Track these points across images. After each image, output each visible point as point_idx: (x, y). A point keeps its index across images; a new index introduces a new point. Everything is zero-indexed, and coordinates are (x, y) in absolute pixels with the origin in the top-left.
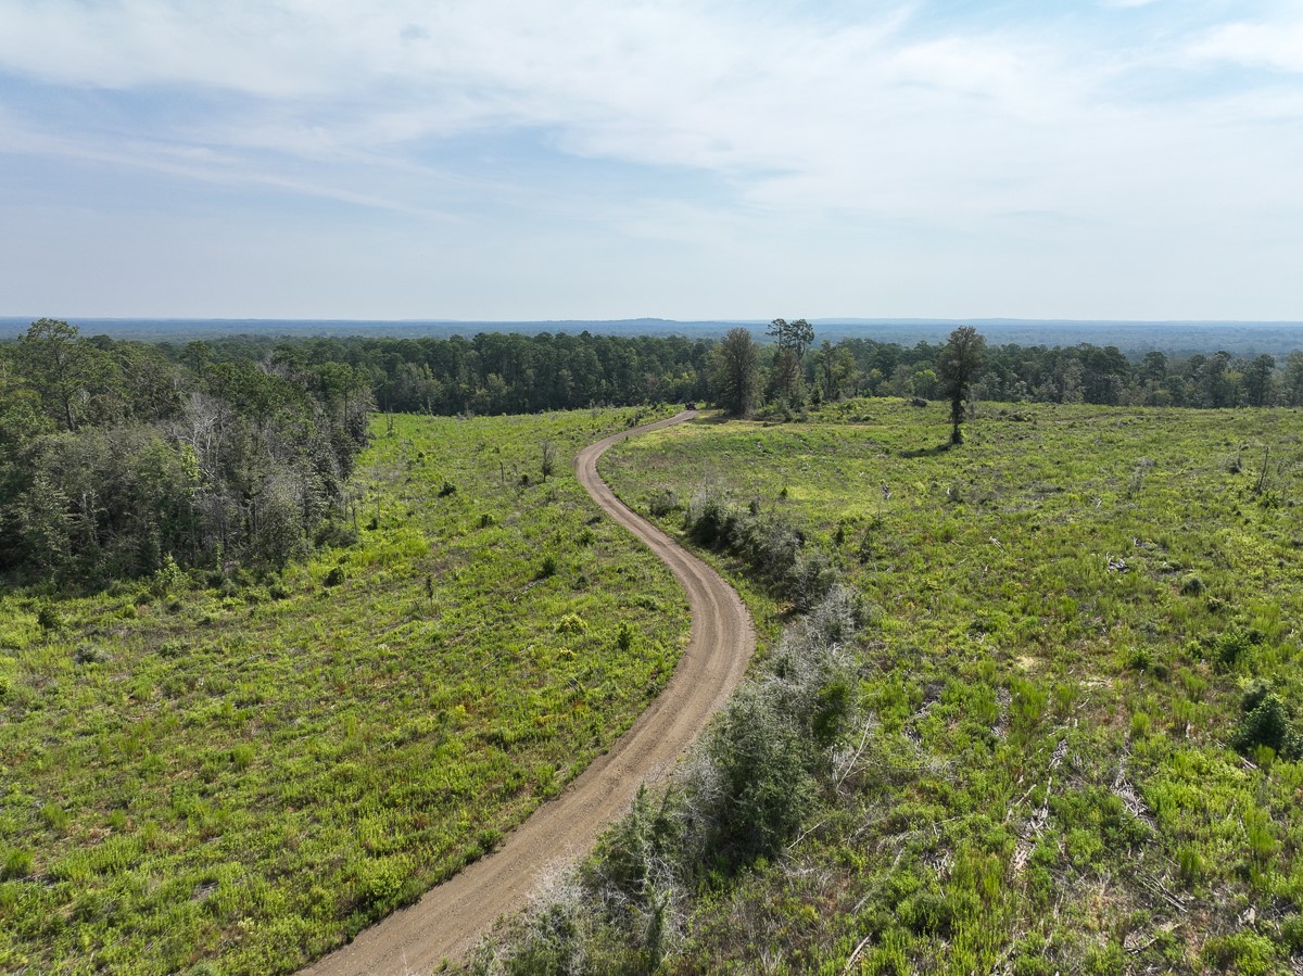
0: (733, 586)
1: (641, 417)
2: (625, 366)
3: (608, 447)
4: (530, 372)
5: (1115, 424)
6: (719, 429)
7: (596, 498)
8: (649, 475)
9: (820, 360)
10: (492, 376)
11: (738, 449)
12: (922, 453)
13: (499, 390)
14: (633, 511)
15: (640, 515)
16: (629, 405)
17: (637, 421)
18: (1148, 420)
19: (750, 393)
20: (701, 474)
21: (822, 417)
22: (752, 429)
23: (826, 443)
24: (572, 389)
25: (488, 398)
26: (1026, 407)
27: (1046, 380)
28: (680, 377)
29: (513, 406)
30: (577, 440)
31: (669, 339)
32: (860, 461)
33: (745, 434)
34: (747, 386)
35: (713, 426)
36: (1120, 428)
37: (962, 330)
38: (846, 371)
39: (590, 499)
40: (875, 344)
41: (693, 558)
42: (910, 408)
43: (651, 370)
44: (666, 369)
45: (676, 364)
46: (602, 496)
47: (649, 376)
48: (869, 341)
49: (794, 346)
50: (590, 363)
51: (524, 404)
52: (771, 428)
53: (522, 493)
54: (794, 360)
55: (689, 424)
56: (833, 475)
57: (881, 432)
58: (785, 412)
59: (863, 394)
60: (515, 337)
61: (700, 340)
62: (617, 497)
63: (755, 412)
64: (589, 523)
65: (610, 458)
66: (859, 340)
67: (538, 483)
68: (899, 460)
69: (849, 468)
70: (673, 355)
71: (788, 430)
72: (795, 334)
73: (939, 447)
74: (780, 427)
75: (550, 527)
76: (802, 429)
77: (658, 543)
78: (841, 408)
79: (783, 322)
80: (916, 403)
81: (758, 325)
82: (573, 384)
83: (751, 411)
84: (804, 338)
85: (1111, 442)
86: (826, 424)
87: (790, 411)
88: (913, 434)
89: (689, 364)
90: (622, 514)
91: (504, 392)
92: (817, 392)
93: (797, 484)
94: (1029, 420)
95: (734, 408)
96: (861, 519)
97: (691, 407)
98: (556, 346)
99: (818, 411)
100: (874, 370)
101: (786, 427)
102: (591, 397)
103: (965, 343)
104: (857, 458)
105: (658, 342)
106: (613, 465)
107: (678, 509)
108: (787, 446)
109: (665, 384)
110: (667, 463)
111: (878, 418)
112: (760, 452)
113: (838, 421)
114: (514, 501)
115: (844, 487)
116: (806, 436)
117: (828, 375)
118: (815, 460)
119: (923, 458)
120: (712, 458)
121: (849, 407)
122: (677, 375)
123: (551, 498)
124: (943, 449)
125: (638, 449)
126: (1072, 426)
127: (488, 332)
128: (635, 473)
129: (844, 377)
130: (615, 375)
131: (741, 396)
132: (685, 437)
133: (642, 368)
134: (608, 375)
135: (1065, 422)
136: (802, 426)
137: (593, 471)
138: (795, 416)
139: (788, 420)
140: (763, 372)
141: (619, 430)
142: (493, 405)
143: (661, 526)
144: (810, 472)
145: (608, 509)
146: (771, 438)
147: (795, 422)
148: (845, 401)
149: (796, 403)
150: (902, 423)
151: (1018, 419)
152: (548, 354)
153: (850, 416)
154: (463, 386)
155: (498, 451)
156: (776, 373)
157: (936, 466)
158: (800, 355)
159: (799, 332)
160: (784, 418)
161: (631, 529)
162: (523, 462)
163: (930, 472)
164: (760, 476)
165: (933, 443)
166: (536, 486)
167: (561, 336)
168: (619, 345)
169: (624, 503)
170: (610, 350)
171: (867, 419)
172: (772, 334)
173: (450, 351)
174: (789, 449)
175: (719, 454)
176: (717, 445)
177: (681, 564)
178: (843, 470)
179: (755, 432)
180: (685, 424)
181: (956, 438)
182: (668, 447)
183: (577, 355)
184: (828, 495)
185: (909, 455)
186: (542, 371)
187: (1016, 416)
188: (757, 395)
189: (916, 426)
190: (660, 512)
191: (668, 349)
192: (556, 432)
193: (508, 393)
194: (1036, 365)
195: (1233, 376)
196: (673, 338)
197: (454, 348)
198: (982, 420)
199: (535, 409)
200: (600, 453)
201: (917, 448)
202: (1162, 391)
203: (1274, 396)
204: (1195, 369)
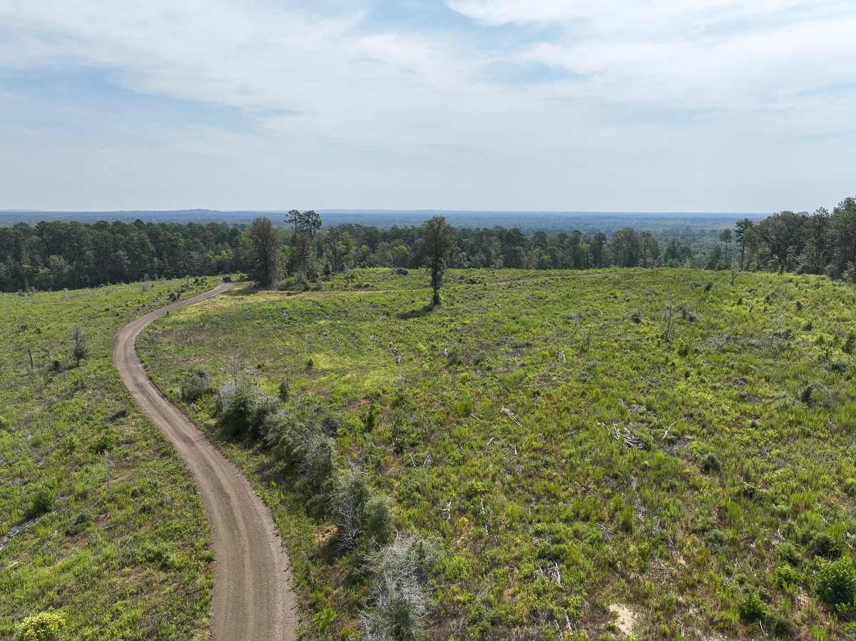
0: (266, 504)
1: (183, 291)
2: (174, 246)
3: (149, 322)
4: (89, 253)
5: (536, 284)
6: (250, 299)
7: (128, 382)
8: (186, 350)
9: (327, 241)
10: (54, 257)
11: (267, 318)
12: (413, 314)
13: (60, 269)
14: (164, 396)
15: (171, 401)
16: (179, 277)
17: (179, 295)
18: (557, 280)
19: (275, 268)
20: (235, 346)
21: (333, 286)
22: (278, 298)
23: (338, 308)
24: (129, 266)
25: (51, 276)
26: (476, 273)
27: (478, 251)
28: (220, 254)
29: (75, 282)
30: (120, 317)
31: (209, 225)
32: (368, 324)
33: (273, 303)
34: (273, 264)
35: (245, 297)
36: (541, 286)
37: (435, 219)
38: (347, 249)
39: (122, 384)
40: (362, 227)
41: (222, 458)
42: (397, 276)
43: (196, 249)
44: (208, 248)
45: (216, 243)
46: (135, 379)
47: (193, 254)
48: (357, 225)
49: (307, 230)
50: (143, 245)
51: (85, 280)
52: (294, 296)
53: (50, 381)
54: (308, 242)
55: (225, 296)
56: (348, 339)
57: (379, 296)
58: (303, 283)
59: (360, 265)
60: (75, 225)
61: (236, 225)
62: (150, 379)
63: (279, 283)
64: (113, 419)
65: (150, 334)
66: (350, 225)
67: (70, 368)
68: (398, 322)
69: (361, 331)
70: (213, 238)
71: (307, 298)
72: (307, 221)
73: (425, 308)
74: (300, 295)
75: (67, 428)
76: (317, 297)
77: (186, 440)
78: (346, 278)
79: (296, 212)
80: (400, 272)
81: (279, 214)
82: (129, 262)
83: (277, 283)
84: (314, 224)
85: (541, 298)
86: (335, 292)
87: (308, 282)
88: (403, 297)
89: (226, 244)
90: (152, 401)
91: (66, 270)
92: (327, 266)
93: (320, 351)
94: (480, 282)
95: (262, 280)
96: (384, 392)
97: (227, 280)
98: (112, 232)
99: (329, 280)
100: (364, 246)
101: (306, 296)
102: (145, 272)
103: (438, 228)
104: (364, 320)
105: (201, 227)
106: (152, 342)
107: (211, 392)
108: (310, 313)
109: (208, 260)
110: (204, 336)
111: (376, 285)
112: (284, 320)
113: (345, 289)
114: (39, 391)
115: (361, 353)
116: (323, 304)
117: (335, 252)
118: (332, 325)
119: (416, 319)
120: (246, 328)
121: (352, 277)
122: (217, 253)
123: (79, 387)
124: (428, 310)
125: (178, 323)
126: (510, 287)
127: (50, 221)
128: (172, 348)
129: (346, 254)
130: (165, 254)
131: (267, 272)
132: (222, 308)
133: (188, 248)
134: (159, 253)
135: (505, 283)
136: (318, 293)
137: (131, 350)
138: (312, 286)
139: (307, 289)
140: (284, 250)
141: (162, 305)
142: (56, 282)
143: (192, 414)
144: (329, 337)
145: (138, 397)
146: (294, 306)
147: (313, 290)
148: (349, 272)
149: (312, 275)
150: (393, 289)
151: (473, 282)
152: (105, 237)
153: (354, 284)
154: (26, 266)
155: (39, 332)
156: (294, 252)
157: (429, 325)
158: (312, 237)
159: (310, 220)
160: (303, 288)
161: (158, 422)
162: (62, 343)
163: (425, 332)
164: (287, 343)
165: (419, 305)
166: (67, 371)
167: (117, 223)
168: (168, 230)
169: (156, 386)
170: (160, 235)
171: (367, 286)
172: (289, 221)
173: (12, 237)
174: (310, 316)
175: (250, 323)
176: (248, 315)
177: (209, 471)
178: (357, 334)
179: (280, 301)
180: (221, 296)
181: (436, 301)
182: (206, 319)
183: (132, 239)
184: (348, 362)
185: (404, 317)
186: (101, 252)
187: (471, 280)
188: (280, 269)
189: (403, 291)
190: (191, 397)
191: (208, 233)
192: (103, 309)
193: (70, 271)
194: (471, 241)
195: (584, 246)
196: (213, 224)
197: (16, 234)
198: (449, 284)
199: (95, 284)
200: (141, 330)
201: (409, 309)
202: (546, 257)
203: (606, 258)
204: (562, 241)
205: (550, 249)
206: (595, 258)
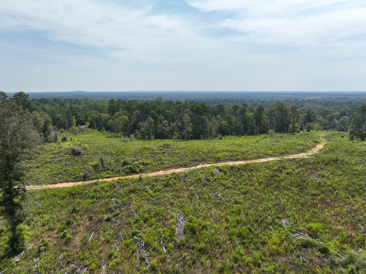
202: (224, 122)
203: (264, 122)
204: (235, 111)
205: (227, 117)
206: (257, 122)
